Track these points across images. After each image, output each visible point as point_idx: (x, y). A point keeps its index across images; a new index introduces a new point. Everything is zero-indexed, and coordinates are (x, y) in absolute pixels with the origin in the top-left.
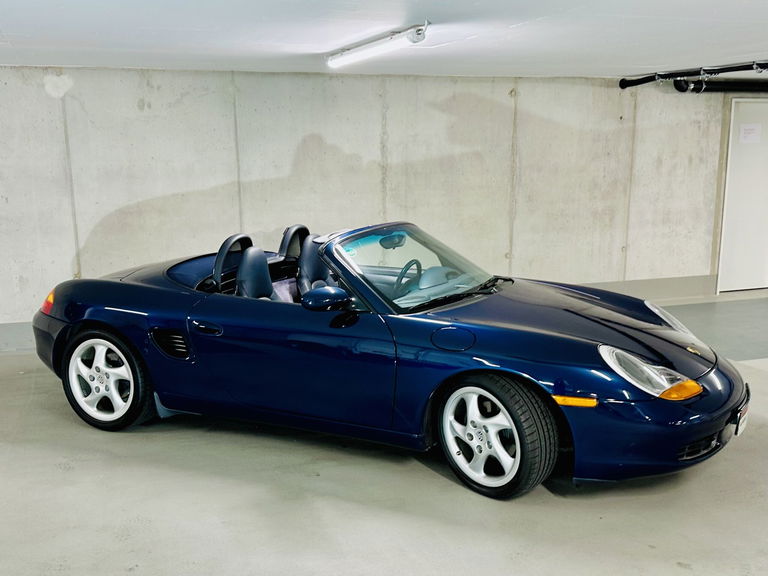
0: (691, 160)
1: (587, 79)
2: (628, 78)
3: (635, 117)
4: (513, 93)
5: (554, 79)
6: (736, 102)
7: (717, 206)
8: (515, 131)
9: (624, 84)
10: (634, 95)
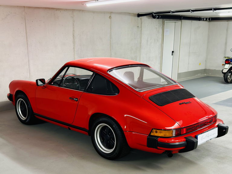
0: (155, 40)
1: (129, 13)
2: (140, 14)
3: (141, 26)
4: (110, 17)
5: (120, 13)
6: (166, 22)
7: (161, 55)
8: (111, 31)
9: (139, 15)
10: (141, 19)
